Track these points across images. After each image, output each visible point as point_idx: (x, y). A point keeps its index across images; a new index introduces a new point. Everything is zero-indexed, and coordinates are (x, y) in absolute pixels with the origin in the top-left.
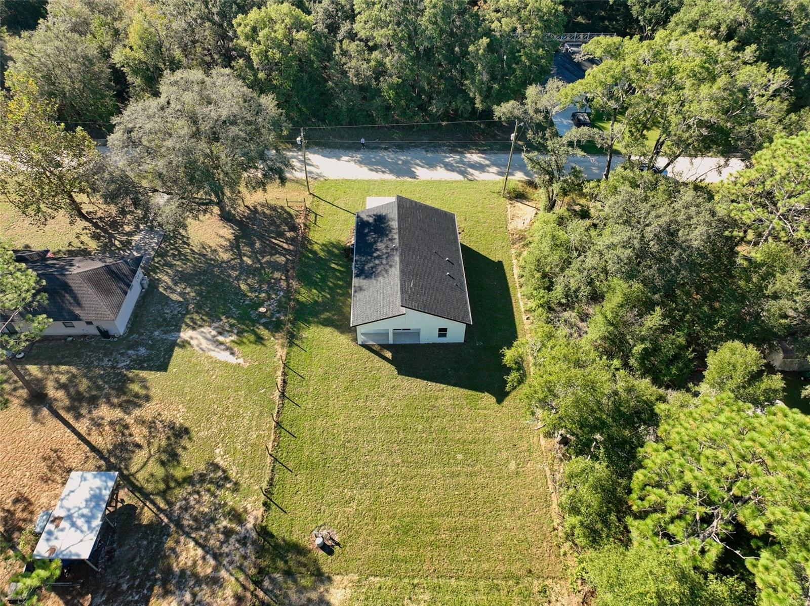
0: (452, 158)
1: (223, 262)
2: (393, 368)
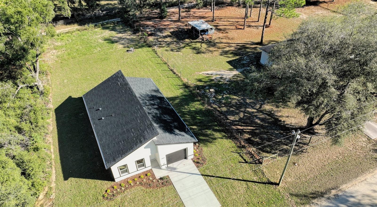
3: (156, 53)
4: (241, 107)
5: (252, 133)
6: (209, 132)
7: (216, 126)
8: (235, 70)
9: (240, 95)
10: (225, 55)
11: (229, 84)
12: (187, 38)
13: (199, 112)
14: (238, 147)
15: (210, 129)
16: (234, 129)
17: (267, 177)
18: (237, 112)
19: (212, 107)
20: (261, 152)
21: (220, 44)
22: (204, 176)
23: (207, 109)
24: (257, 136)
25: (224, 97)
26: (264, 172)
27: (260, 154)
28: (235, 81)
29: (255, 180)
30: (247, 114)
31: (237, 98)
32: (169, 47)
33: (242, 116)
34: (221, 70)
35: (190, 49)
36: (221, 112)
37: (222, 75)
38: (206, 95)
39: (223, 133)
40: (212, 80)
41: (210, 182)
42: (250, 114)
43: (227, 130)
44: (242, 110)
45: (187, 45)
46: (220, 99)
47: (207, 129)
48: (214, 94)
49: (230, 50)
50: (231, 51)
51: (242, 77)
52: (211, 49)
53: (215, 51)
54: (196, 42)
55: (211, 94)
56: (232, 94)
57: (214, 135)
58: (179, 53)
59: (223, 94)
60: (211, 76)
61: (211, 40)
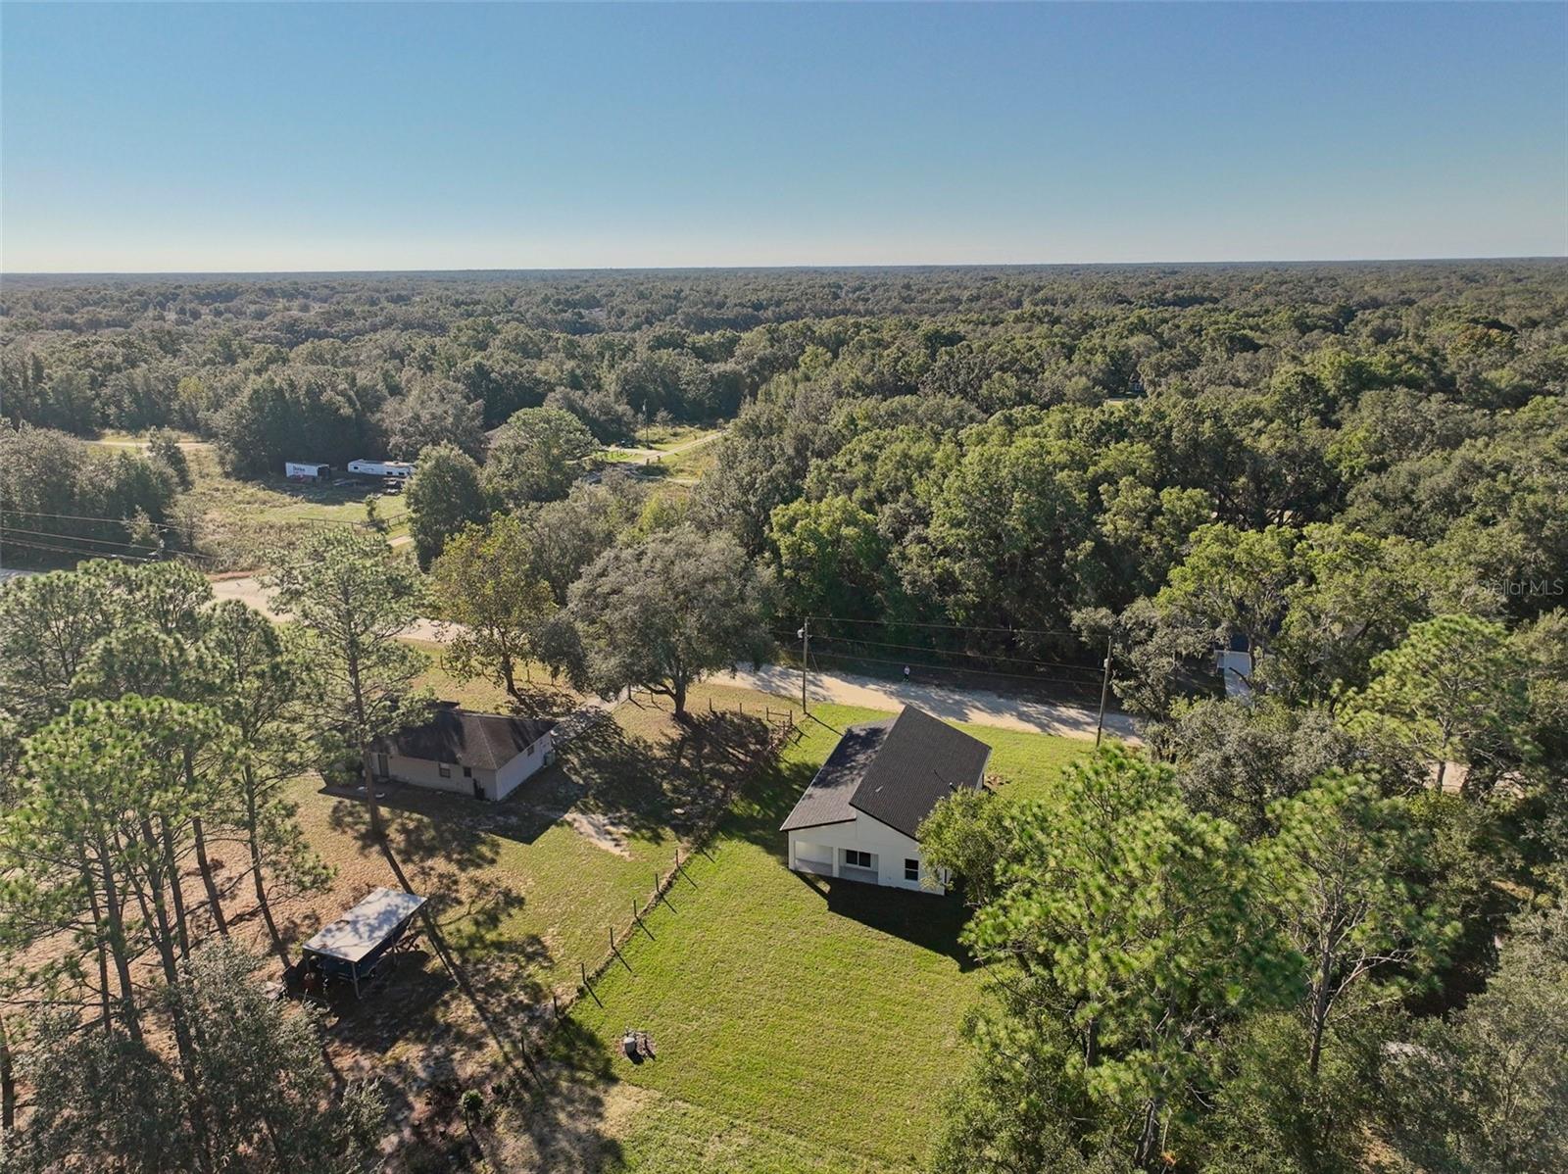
0: (1033, 709)
1: (654, 758)
2: (825, 902)
8: (561, 819)
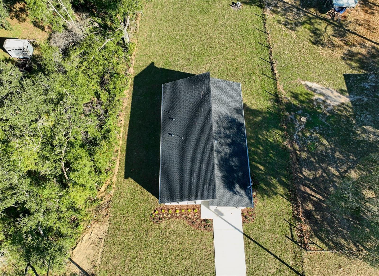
3: (265, 24)
4: (323, 161)
5: (318, 205)
6: (274, 181)
7: (284, 176)
8: (348, 94)
9: (332, 141)
10: (348, 62)
11: (328, 116)
12: (314, 7)
13: (275, 147)
14: (294, 216)
15: (276, 178)
16: (301, 190)
17: (304, 267)
18: (316, 166)
19: (292, 146)
20: (314, 236)
21: (351, 35)
22: (244, 236)
23: (285, 146)
24: (320, 212)
25: (313, 135)
26: (304, 261)
27: (311, 237)
28: (337, 115)
29: (291, 265)
30: (325, 175)
31: (327, 143)
32: (284, 15)
33: (318, 176)
34: (329, 88)
35: (310, 30)
36: (298, 158)
37: (327, 97)
38: (294, 124)
39: (287, 190)
40: (311, 101)
41: (248, 245)
42: (328, 176)
43: (294, 188)
44: (323, 165)
45: (308, 22)
46: (307, 137)
47: (273, 177)
48: (304, 125)
49: (359, 53)
50: (360, 56)
51: (349, 111)
52: (337, 41)
53: (339, 47)
54: (322, 19)
55: (301, 125)
56: (324, 135)
57: (277, 188)
58: (293, 32)
59: (314, 131)
60: (313, 93)
61: (344, 23)
